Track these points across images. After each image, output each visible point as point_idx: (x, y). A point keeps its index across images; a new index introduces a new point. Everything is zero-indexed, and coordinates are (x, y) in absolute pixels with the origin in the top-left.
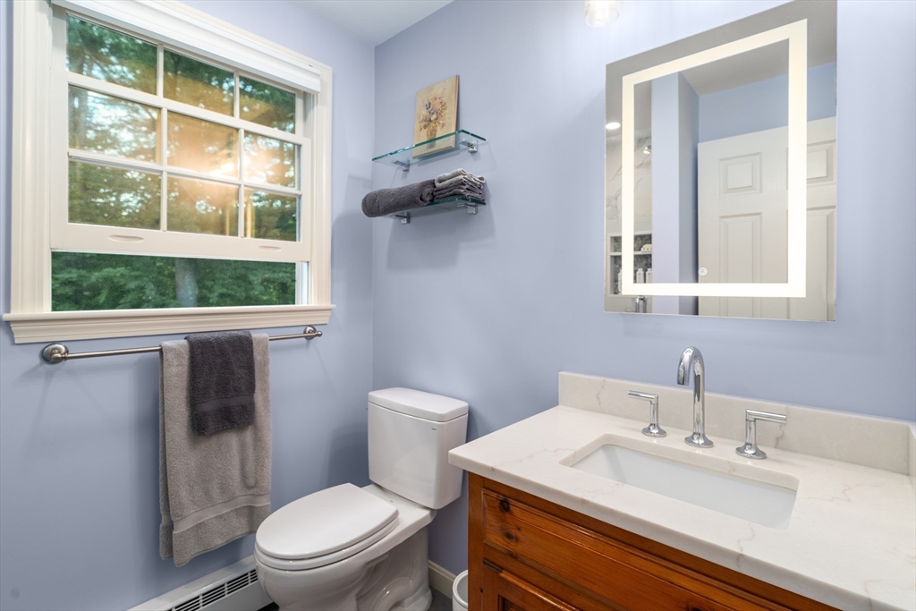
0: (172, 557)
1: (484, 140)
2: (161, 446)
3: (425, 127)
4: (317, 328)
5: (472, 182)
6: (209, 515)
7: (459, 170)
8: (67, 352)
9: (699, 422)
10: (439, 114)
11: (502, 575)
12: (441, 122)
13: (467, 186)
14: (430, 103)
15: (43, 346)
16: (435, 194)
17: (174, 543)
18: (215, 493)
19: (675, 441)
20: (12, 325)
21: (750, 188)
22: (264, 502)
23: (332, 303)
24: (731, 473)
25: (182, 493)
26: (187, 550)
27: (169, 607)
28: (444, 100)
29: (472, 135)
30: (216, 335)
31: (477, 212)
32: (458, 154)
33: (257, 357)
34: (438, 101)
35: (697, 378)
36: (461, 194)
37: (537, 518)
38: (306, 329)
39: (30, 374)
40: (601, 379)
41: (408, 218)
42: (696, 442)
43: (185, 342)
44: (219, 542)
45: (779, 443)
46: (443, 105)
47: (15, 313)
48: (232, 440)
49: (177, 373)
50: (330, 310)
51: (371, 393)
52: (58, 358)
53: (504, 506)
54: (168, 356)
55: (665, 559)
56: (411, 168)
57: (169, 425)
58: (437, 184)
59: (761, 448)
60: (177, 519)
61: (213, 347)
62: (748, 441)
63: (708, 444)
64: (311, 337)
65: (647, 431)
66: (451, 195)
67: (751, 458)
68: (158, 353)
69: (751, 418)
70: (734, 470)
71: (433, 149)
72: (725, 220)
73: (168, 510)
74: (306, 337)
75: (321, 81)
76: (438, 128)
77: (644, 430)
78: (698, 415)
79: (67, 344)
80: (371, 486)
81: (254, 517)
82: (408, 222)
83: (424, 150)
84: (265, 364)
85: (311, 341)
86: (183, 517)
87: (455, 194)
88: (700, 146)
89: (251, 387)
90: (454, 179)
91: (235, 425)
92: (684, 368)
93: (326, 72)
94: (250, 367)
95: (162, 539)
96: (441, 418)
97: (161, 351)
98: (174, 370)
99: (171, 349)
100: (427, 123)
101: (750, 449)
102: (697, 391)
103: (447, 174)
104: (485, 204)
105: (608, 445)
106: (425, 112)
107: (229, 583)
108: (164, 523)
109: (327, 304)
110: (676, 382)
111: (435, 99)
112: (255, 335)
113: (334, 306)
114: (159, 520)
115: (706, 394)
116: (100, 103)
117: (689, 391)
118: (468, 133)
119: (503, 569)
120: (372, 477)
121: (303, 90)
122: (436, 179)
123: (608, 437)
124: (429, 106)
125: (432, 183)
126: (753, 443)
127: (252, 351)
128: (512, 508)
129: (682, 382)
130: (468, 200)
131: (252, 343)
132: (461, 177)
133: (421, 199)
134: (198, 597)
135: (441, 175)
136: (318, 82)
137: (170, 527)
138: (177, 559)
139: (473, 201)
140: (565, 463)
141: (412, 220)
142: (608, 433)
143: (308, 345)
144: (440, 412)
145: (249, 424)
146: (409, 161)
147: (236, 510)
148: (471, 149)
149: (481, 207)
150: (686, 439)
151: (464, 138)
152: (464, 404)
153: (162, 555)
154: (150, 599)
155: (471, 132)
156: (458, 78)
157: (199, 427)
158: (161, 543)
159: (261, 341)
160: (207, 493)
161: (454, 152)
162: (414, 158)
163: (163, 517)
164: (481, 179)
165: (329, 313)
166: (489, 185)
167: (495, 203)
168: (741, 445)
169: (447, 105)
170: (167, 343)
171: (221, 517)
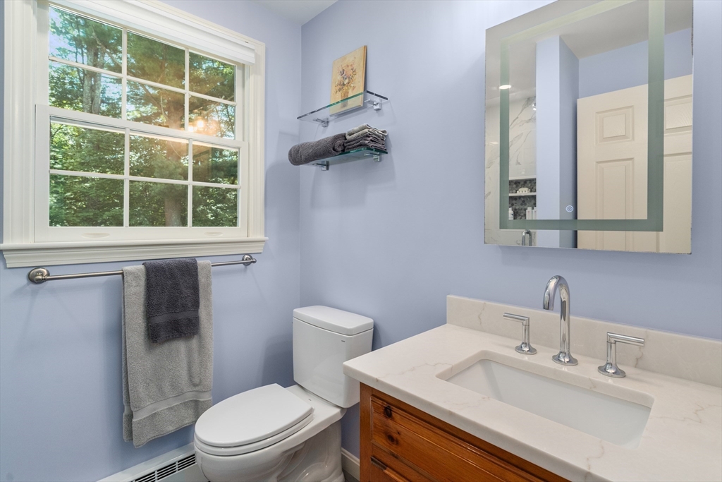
0: (132, 439)
1: (387, 99)
2: (123, 351)
3: (340, 90)
4: (253, 256)
5: (375, 135)
6: (162, 407)
7: (365, 124)
8: (48, 275)
9: (565, 340)
10: (351, 79)
11: (386, 471)
12: (352, 85)
13: (371, 138)
14: (343, 70)
15: (30, 270)
16: (345, 145)
17: (133, 428)
18: (167, 388)
19: (544, 359)
20: (4, 253)
21: (624, 137)
22: (206, 397)
23: (265, 236)
24: (591, 389)
25: (139, 388)
26: (143, 435)
27: (131, 480)
28: (355, 67)
29: (376, 95)
30: (168, 261)
31: (381, 160)
32: (366, 111)
33: (202, 279)
34: (350, 68)
35: (563, 304)
36: (366, 145)
37: (414, 424)
38: (244, 257)
39: (19, 292)
40: (482, 302)
41: (327, 165)
42: (563, 360)
43: (142, 267)
44: (171, 429)
45: (638, 363)
46: (354, 71)
47: (8, 243)
48: (180, 347)
49: (136, 292)
50: (264, 241)
51: (295, 310)
52: (40, 279)
53: (388, 413)
54: (128, 278)
55: (522, 469)
56: (330, 124)
57: (129, 334)
58: (348, 137)
59: (620, 367)
60: (136, 409)
61: (165, 271)
62: (609, 362)
63: (573, 362)
64: (248, 264)
65: (519, 349)
66: (358, 146)
67: (611, 376)
68: (121, 275)
69: (613, 340)
70: (595, 387)
71: (345, 108)
72: (601, 164)
73: (129, 403)
74: (244, 263)
75: (256, 55)
76: (350, 91)
77: (517, 347)
78: (564, 335)
79: (49, 269)
80: (295, 386)
81: (198, 408)
82: (328, 169)
83: (338, 109)
84: (209, 285)
85: (248, 267)
86: (140, 408)
87: (361, 145)
88: (579, 101)
89: (196, 304)
90: (361, 132)
91: (183, 335)
92: (549, 295)
93: (261, 48)
94: (195, 289)
95: (124, 425)
96: (348, 332)
97: (122, 274)
98: (133, 290)
99: (131, 273)
100: (341, 87)
101: (611, 368)
102: (563, 314)
103: (356, 128)
104: (387, 153)
105: (484, 360)
106: (339, 78)
107: (179, 462)
108: (126, 412)
109: (261, 237)
110: (542, 307)
111: (348, 66)
112: (199, 262)
113: (267, 238)
114: (122, 410)
115: (571, 317)
116: (111, 82)
117: (555, 315)
118: (372, 94)
119: (387, 466)
120: (296, 379)
121: (242, 62)
122: (347, 133)
123: (485, 353)
124: (343, 73)
125: (344, 136)
126: (613, 363)
127: (197, 274)
128: (394, 414)
129: (547, 307)
130: (372, 150)
131: (197, 268)
132: (366, 130)
133: (334, 149)
134: (154, 472)
135: (351, 129)
136: (253, 55)
137: (131, 416)
138: (135, 442)
139: (377, 150)
140: (441, 376)
141: (330, 167)
142: (485, 349)
143: (245, 270)
144: (348, 327)
145: (194, 334)
146: (328, 119)
147: (184, 403)
148: (375, 107)
149: (384, 156)
150: (554, 357)
151: (370, 97)
152: (370, 321)
153: (125, 438)
154: (116, 473)
155: (375, 93)
156: (366, 48)
157: (154, 336)
158: (124, 428)
159: (205, 267)
160: (160, 389)
161: (363, 110)
162: (331, 116)
163: (125, 407)
164: (384, 132)
165: (263, 244)
166: (390, 136)
167: (395, 153)
168: (603, 364)
169: (357, 71)
170: (128, 268)
171: (172, 408)
